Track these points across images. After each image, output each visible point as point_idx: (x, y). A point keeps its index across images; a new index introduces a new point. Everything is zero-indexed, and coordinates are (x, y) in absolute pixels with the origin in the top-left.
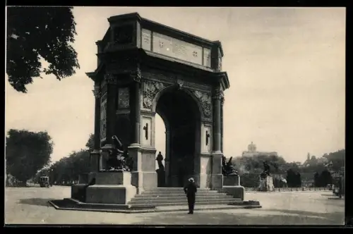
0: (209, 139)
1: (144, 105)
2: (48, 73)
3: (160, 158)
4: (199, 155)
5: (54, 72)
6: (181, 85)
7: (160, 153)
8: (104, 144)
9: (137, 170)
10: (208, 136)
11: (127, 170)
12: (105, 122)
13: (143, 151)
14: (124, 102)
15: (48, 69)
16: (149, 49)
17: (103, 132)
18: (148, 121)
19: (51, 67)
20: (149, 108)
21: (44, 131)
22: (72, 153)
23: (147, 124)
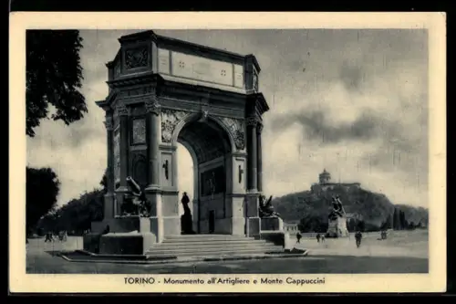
0: (243, 175)
1: (163, 138)
2: (56, 119)
3: (185, 200)
4: (231, 196)
5: (62, 117)
6: (206, 113)
7: (185, 193)
8: (118, 185)
9: (155, 215)
10: (241, 172)
11: (145, 216)
12: (118, 160)
13: (163, 193)
14: (140, 137)
15: (56, 114)
16: (168, 72)
17: (117, 172)
18: (168, 158)
19: (59, 112)
20: (169, 141)
21: (47, 167)
22: (83, 194)
23: (167, 161)
